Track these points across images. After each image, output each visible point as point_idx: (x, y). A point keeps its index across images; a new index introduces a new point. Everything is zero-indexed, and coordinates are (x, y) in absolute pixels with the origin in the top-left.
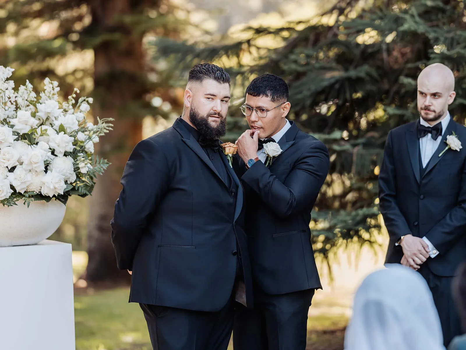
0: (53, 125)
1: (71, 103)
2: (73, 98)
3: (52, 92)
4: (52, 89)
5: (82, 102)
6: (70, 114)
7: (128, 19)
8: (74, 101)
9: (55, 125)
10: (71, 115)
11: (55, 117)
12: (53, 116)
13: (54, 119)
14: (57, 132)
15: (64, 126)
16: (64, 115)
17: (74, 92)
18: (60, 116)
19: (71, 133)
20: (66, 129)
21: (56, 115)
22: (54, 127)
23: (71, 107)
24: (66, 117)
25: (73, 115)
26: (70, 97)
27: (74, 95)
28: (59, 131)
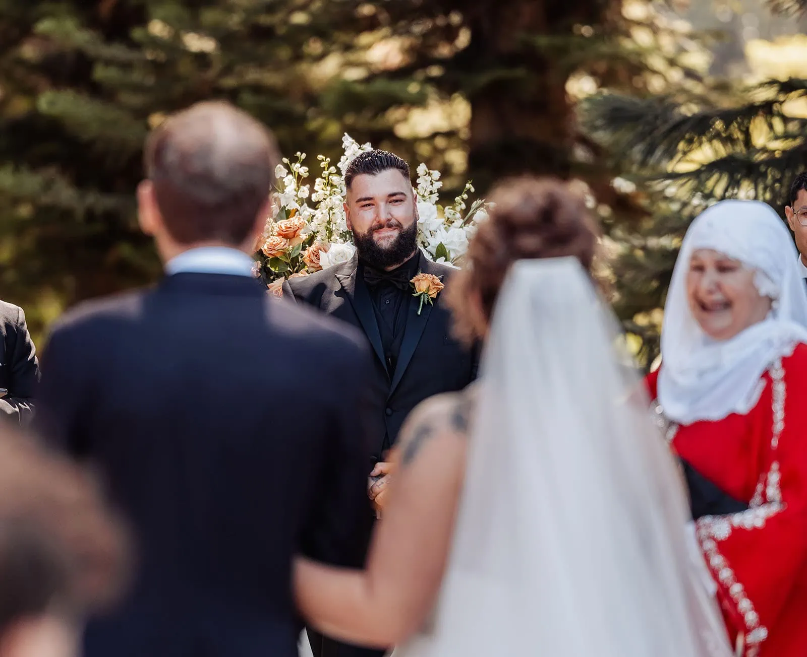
0: (426, 245)
1: (458, 208)
2: (463, 200)
3: (430, 188)
4: (430, 183)
5: (477, 208)
6: (456, 228)
7: (542, 41)
8: (463, 206)
9: (429, 244)
10: (458, 229)
11: (430, 231)
12: (426, 229)
13: (428, 234)
14: (433, 256)
15: (445, 246)
16: (445, 228)
17: (465, 190)
18: (438, 231)
19: (457, 259)
20: (449, 251)
21: (432, 228)
22: (429, 248)
23: (458, 215)
24: (449, 232)
25: (461, 229)
26: (458, 199)
27: (465, 196)
28: (436, 255)
